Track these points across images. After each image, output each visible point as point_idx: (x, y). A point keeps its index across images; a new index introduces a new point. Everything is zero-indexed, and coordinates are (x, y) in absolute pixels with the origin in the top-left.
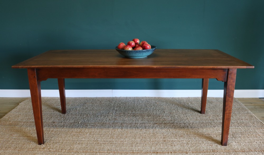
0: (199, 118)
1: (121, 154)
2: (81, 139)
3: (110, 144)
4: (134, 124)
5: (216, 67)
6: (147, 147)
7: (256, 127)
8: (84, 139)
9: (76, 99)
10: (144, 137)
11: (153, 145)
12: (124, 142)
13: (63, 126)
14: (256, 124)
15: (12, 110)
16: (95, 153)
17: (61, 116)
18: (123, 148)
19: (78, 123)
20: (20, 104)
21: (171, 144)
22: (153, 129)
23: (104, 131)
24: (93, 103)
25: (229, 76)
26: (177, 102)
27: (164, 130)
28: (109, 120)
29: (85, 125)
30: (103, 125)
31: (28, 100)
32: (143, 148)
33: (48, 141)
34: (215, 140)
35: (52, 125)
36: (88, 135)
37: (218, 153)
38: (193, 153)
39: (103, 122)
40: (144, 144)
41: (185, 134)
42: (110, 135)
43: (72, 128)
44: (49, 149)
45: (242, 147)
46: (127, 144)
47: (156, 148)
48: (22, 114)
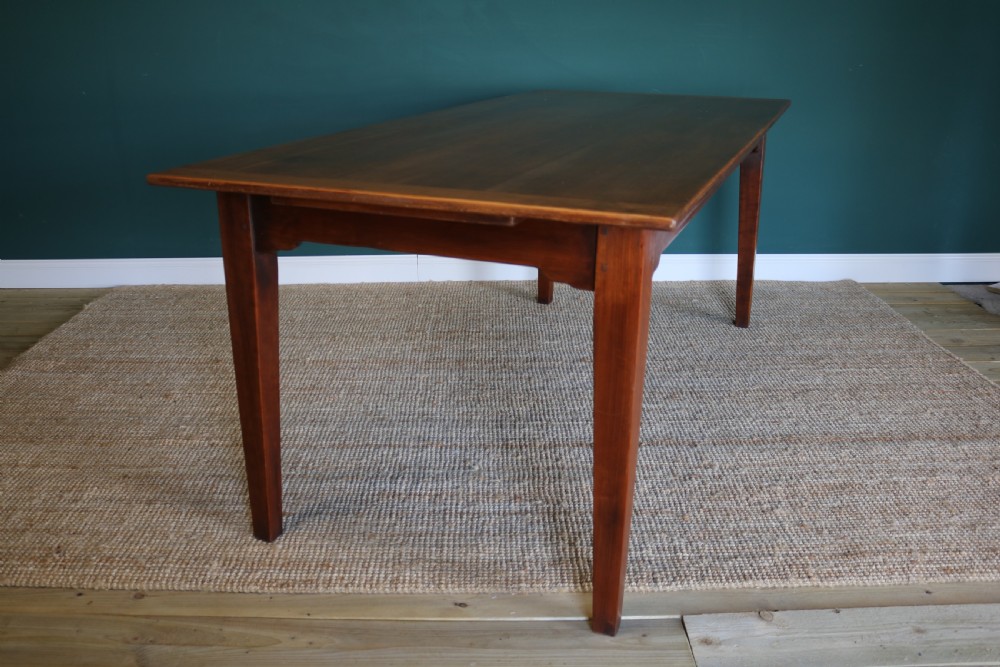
0: (729, 344)
1: (466, 449)
2: (319, 409)
3: (422, 422)
4: (503, 361)
6: (552, 427)
7: (930, 368)
8: (328, 409)
10: (542, 401)
11: (575, 423)
12: (472, 415)
14: (931, 359)
15: (61, 324)
16: (372, 450)
18: (471, 433)
19: (305, 362)
20: (86, 307)
24: (351, 301)
28: (414, 349)
30: (393, 366)
32: (540, 432)
35: (211, 368)
36: (341, 396)
37: (801, 446)
38: (715, 445)
39: (391, 358)
40: (541, 420)
41: (683, 390)
42: (421, 395)
44: (208, 439)
45: (882, 426)
46: (484, 420)
47: (584, 433)
48: (96, 337)
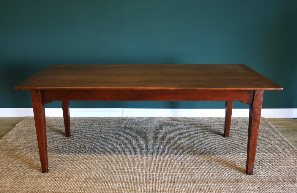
0: (222, 143)
1: (135, 183)
2: (89, 167)
3: (122, 172)
4: (148, 149)
5: (240, 89)
6: (163, 175)
7: (287, 153)
8: (92, 167)
9: (80, 119)
10: (160, 165)
11: (170, 174)
12: (137, 170)
13: (68, 152)
14: (287, 149)
15: (9, 132)
16: (105, 183)
17: (64, 139)
18: (137, 177)
19: (85, 148)
20: (17, 125)
21: (189, 173)
22: (170, 156)
23: (115, 157)
24: (101, 124)
25: (254, 99)
26: (197, 123)
27: (182, 156)
28: (120, 144)
29: (92, 150)
30: (113, 151)
31: (26, 120)
32: (159, 177)
33: (53, 169)
34: (240, 168)
35: (56, 150)
36: (96, 162)
37: (242, 184)
38: (214, 183)
39: (113, 147)
40: (159, 173)
41: (206, 161)
42: (122, 162)
43: (78, 154)
44: (54, 178)
45: (269, 176)
46: (141, 172)
47: (173, 178)
48: (20, 137)
